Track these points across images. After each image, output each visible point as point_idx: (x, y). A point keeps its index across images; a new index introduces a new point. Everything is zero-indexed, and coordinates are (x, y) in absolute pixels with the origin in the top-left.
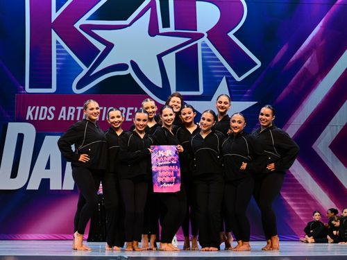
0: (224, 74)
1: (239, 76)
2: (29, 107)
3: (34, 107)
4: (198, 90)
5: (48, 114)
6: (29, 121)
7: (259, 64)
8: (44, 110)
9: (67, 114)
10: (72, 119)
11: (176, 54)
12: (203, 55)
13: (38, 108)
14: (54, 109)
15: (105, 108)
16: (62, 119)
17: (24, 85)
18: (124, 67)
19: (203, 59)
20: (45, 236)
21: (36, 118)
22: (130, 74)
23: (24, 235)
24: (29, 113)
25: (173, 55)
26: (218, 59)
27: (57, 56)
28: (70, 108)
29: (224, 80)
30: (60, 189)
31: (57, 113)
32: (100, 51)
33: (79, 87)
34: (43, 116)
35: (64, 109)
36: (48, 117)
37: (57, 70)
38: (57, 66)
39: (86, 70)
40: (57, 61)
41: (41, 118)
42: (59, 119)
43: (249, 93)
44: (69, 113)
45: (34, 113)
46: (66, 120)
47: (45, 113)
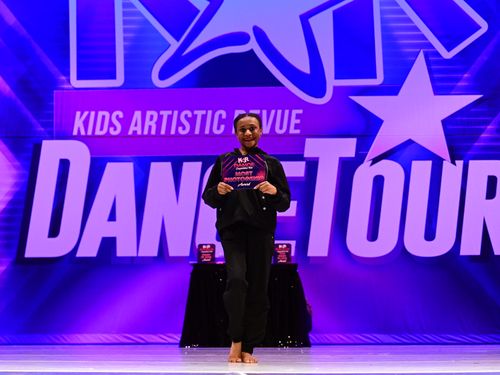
0: (420, 46)
1: (449, 50)
2: (78, 113)
3: (86, 113)
4: (374, 76)
5: (111, 124)
6: (79, 138)
7: (484, 26)
8: (104, 117)
9: (144, 123)
10: (153, 132)
11: (335, 12)
12: (382, 12)
13: (93, 113)
14: (121, 114)
15: (210, 112)
16: (135, 132)
17: (67, 74)
18: (241, 38)
19: (383, 21)
20: (109, 338)
21: (90, 133)
22: (252, 51)
23: (74, 336)
24: (78, 123)
25: (328, 14)
26: (409, 20)
27: (125, 22)
28: (149, 113)
29: (421, 56)
30: (135, 255)
31: (126, 122)
32: (198, 11)
33: (163, 75)
34: (102, 129)
35: (138, 115)
36: (111, 129)
37: (125, 48)
38: (125, 39)
39: (175, 45)
40: (125, 31)
41: (98, 132)
42: (130, 133)
43: (467, 80)
44: (148, 123)
45: (86, 123)
46: (142, 136)
47: (105, 123)
